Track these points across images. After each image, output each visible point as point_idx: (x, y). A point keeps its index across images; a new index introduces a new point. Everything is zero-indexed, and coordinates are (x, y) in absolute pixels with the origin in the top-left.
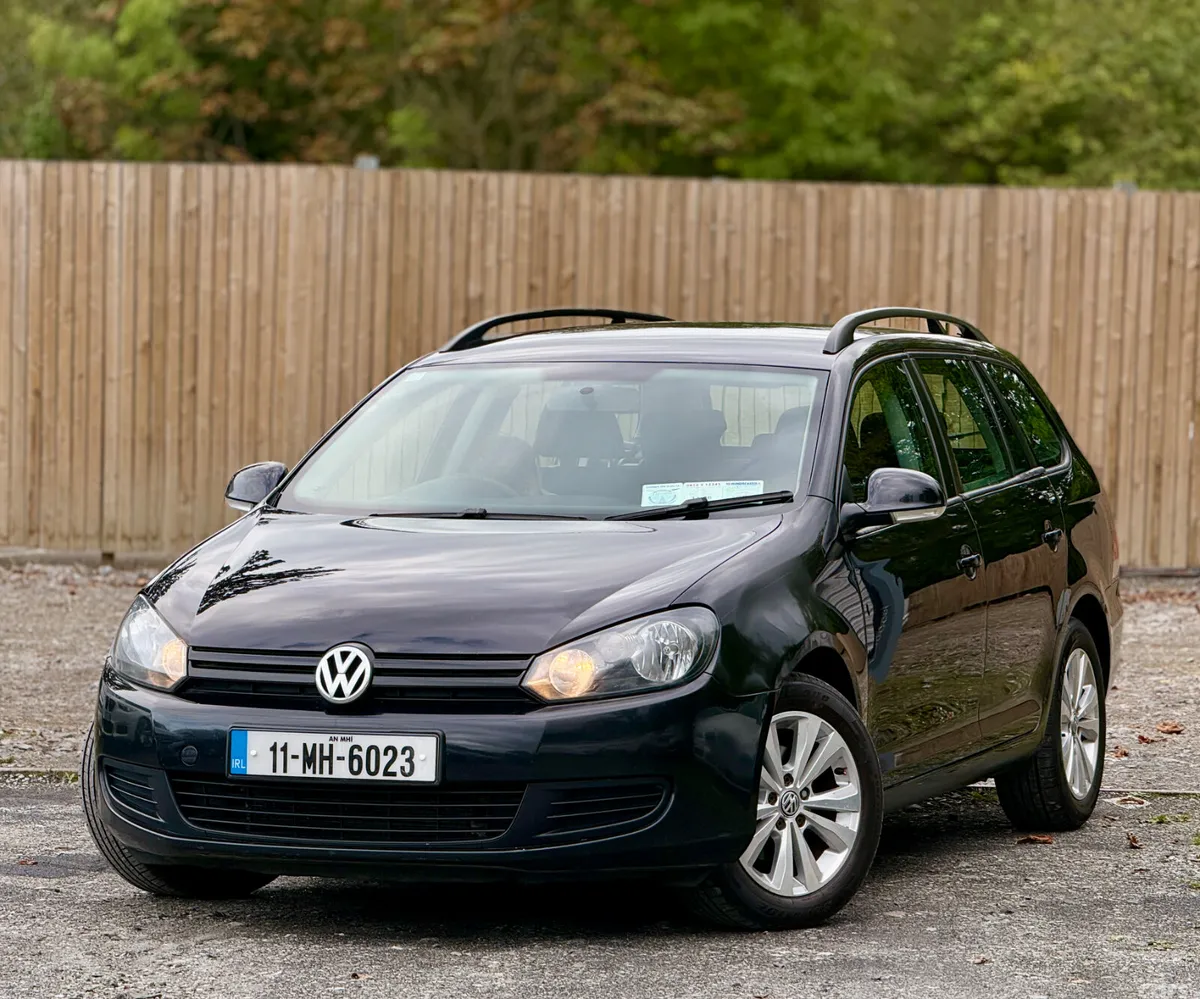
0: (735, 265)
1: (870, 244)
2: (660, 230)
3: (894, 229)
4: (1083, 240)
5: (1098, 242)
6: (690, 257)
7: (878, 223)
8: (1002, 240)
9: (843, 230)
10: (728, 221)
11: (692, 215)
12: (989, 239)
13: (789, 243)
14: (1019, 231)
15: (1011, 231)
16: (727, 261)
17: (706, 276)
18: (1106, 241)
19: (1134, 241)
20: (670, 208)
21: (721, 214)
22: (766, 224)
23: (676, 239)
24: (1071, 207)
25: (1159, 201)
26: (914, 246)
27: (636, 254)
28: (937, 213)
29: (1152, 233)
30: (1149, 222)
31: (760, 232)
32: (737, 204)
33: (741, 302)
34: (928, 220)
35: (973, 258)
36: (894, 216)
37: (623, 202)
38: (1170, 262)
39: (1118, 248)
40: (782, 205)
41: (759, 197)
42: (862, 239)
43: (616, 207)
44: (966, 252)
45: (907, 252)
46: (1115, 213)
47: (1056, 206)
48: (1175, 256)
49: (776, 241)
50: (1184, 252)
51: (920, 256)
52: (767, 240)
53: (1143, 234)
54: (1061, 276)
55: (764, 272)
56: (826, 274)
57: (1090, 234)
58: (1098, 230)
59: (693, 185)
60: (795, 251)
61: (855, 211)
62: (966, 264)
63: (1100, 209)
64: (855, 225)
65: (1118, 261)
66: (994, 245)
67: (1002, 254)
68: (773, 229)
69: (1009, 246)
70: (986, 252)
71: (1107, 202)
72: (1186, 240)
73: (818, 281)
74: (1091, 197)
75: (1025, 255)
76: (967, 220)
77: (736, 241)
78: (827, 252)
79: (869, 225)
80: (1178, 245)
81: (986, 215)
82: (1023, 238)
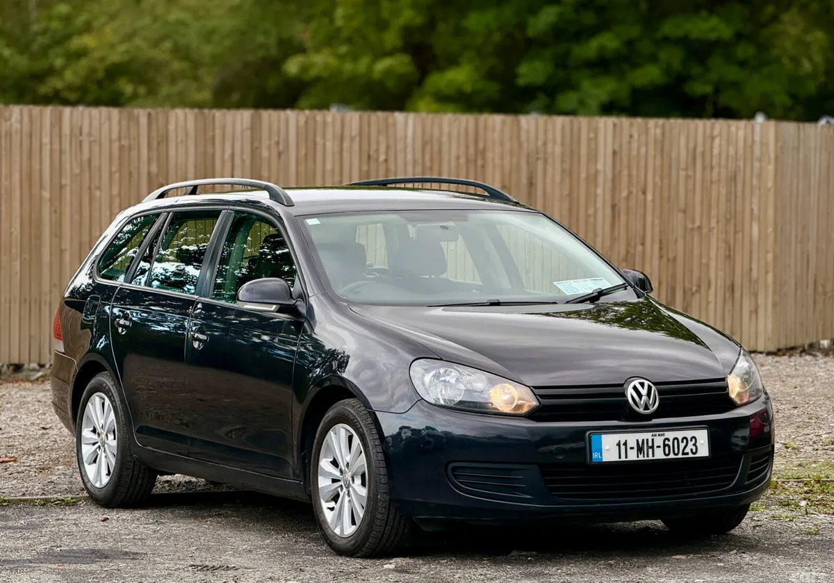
0: (95, 163)
1: (181, 150)
2: (46, 140)
3: (196, 137)
4: (315, 144)
5: (324, 145)
6: (66, 158)
7: (187, 135)
8: (265, 144)
9: (164, 139)
10: (90, 134)
11: (66, 130)
12: (256, 144)
13: (130, 148)
14: (275, 138)
15: (270, 138)
16: (90, 160)
17: (77, 171)
18: (329, 145)
19: (346, 144)
20: (52, 126)
21: (86, 130)
22: (115, 135)
23: (56, 146)
24: (306, 122)
25: (361, 119)
26: (210, 150)
27: (30, 157)
28: (224, 128)
29: (357, 139)
30: (355, 132)
31: (111, 141)
32: (96, 123)
33: (99, 188)
34: (218, 132)
35: (247, 156)
36: (196, 129)
37: (21, 122)
38: (369, 157)
39: (337, 149)
40: (124, 123)
41: (109, 118)
42: (177, 144)
43: (17, 126)
44: (242, 153)
45: (205, 153)
46: (334, 127)
47: (297, 121)
48: (372, 153)
49: (121, 147)
50: (377, 150)
51: (213, 155)
52: (116, 145)
53: (352, 139)
54: (302, 168)
55: (114, 168)
56: (154, 169)
57: (319, 140)
58: (324, 137)
59: (67, 110)
60: (134, 153)
61: (172, 127)
62: (243, 161)
63: (325, 123)
64: (172, 135)
65: (337, 157)
66: (259, 148)
67: (265, 154)
68: (120, 139)
69: (269, 148)
70: (255, 152)
71: (329, 119)
72: (378, 143)
73: (149, 173)
74: (319, 115)
75: (280, 154)
76: (242, 131)
77: (96, 148)
78: (154, 155)
79: (181, 136)
80: (374, 147)
81: (255, 127)
82: (278, 143)
